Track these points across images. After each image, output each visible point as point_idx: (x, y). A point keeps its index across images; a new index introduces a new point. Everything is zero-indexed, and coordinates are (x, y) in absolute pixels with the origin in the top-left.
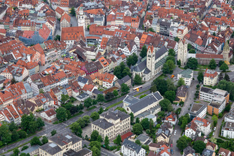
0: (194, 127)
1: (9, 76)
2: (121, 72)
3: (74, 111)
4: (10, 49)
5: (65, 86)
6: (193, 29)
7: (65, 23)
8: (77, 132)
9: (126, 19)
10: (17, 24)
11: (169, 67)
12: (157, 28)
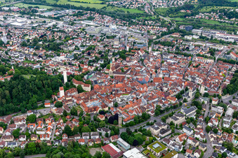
0: (212, 122)
1: (135, 96)
2: (179, 97)
3: (162, 112)
4: (134, 85)
5: (157, 101)
6: (205, 80)
7: (154, 75)
8: (164, 121)
9: (177, 75)
10: (136, 75)
11: (197, 95)
12: (190, 79)
